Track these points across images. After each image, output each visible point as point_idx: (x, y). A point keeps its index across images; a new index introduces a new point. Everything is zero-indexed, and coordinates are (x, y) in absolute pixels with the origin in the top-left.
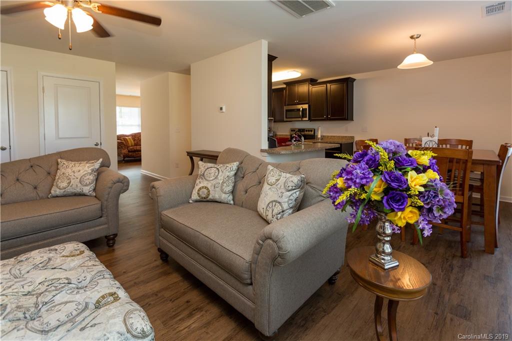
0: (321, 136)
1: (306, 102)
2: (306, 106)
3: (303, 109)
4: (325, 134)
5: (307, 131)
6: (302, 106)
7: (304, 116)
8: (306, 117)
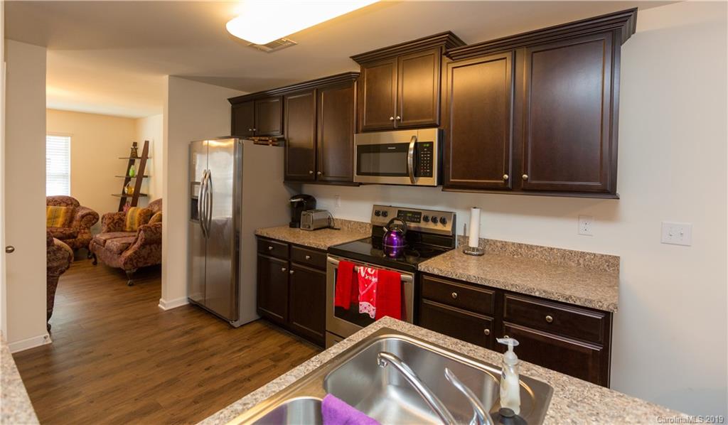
0: (480, 240)
1: (430, 120)
2: (431, 135)
3: (416, 144)
4: (490, 235)
5: (426, 219)
6: (414, 132)
7: (421, 168)
8: (431, 175)
